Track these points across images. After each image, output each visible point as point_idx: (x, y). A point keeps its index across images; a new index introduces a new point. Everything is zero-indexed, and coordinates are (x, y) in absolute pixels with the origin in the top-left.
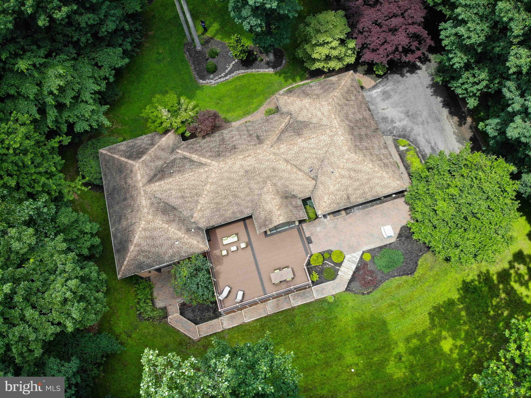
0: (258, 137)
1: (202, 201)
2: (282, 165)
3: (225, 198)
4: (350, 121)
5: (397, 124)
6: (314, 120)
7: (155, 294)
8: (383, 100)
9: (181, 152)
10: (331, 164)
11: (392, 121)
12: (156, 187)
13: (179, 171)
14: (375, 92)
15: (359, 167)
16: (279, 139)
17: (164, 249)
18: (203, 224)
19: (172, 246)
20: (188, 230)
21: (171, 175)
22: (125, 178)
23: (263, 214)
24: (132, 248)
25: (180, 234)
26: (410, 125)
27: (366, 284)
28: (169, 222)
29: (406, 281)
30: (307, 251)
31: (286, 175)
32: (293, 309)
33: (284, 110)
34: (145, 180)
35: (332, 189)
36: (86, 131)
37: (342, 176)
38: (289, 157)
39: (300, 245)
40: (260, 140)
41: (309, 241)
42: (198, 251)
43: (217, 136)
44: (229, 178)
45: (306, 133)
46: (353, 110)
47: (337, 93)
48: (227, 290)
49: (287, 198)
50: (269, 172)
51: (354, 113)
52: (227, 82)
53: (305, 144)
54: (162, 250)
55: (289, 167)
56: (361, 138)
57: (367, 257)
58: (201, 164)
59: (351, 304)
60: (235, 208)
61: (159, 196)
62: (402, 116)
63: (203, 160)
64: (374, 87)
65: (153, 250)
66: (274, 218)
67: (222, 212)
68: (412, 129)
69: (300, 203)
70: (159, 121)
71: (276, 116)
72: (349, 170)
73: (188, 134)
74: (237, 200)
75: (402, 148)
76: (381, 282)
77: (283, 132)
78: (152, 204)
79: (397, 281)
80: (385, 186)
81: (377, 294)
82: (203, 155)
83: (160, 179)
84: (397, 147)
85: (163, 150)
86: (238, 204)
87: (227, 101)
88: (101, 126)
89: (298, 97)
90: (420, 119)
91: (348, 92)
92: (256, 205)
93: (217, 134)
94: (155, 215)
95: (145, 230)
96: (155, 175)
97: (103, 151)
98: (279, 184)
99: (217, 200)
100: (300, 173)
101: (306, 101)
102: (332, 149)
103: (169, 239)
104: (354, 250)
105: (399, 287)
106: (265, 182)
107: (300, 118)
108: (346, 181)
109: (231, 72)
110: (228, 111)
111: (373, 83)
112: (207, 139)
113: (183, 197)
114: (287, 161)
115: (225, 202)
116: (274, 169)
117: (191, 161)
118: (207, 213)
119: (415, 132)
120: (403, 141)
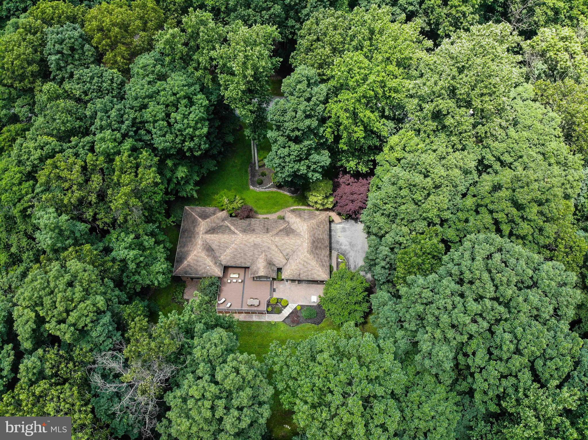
0: (267, 229)
1: (228, 251)
2: (273, 247)
3: (240, 253)
4: (315, 238)
5: (343, 247)
6: (298, 231)
7: (185, 291)
8: (341, 232)
9: (227, 223)
10: (297, 255)
11: (341, 245)
12: (208, 236)
13: (222, 233)
14: (339, 226)
15: (309, 261)
16: (277, 234)
17: (201, 268)
18: (224, 263)
19: (205, 268)
20: (216, 263)
21: (217, 233)
22: (194, 227)
23: (255, 268)
24: (185, 262)
25: (211, 264)
26: (350, 250)
27: (293, 322)
28: (208, 256)
29: (313, 327)
30: (271, 295)
31: (273, 253)
32: (253, 322)
33: (287, 219)
34: (204, 232)
35: (293, 267)
36: (184, 197)
37: (300, 263)
38: (279, 244)
39: (269, 290)
40: (267, 231)
41: (274, 290)
42: (217, 275)
43: (247, 221)
44: (245, 244)
45: (291, 236)
46: (318, 232)
47: (314, 221)
48: (223, 300)
49: (270, 264)
50: (266, 248)
51: (319, 234)
52: (266, 192)
53: (288, 241)
54: (199, 269)
55: (276, 249)
56: (316, 248)
57: (299, 308)
58: (234, 233)
59: (282, 329)
60: (243, 260)
61: (208, 241)
62: (347, 243)
63: (236, 231)
64: (340, 223)
65: (195, 267)
66: (260, 272)
67: (235, 260)
68: (349, 252)
69: (276, 269)
70: (221, 204)
71: (281, 221)
72: (305, 261)
73: (233, 215)
74: (245, 257)
75: (339, 260)
76: (301, 323)
77: (281, 231)
78: (203, 244)
79: (309, 325)
80: (319, 276)
81: (296, 328)
82: (236, 229)
83: (213, 233)
84: (337, 258)
85: (218, 219)
86: (245, 259)
87: (262, 202)
88: (192, 196)
89: (295, 216)
90: (355, 249)
91: (321, 222)
92: (253, 262)
93: (248, 220)
94: (203, 250)
95: (195, 255)
96: (210, 231)
97: (187, 208)
98: (269, 256)
99: (235, 253)
100: (281, 254)
101: (298, 220)
102: (300, 248)
103: (205, 264)
104: (294, 302)
105: (309, 328)
106: (262, 253)
107: (292, 227)
108: (301, 266)
109: (269, 187)
110: (260, 208)
111: (340, 221)
112: (243, 221)
113: (219, 246)
114: (277, 246)
115: (239, 255)
116: (269, 248)
117: (230, 229)
118: (228, 258)
119: (350, 254)
120: (342, 257)
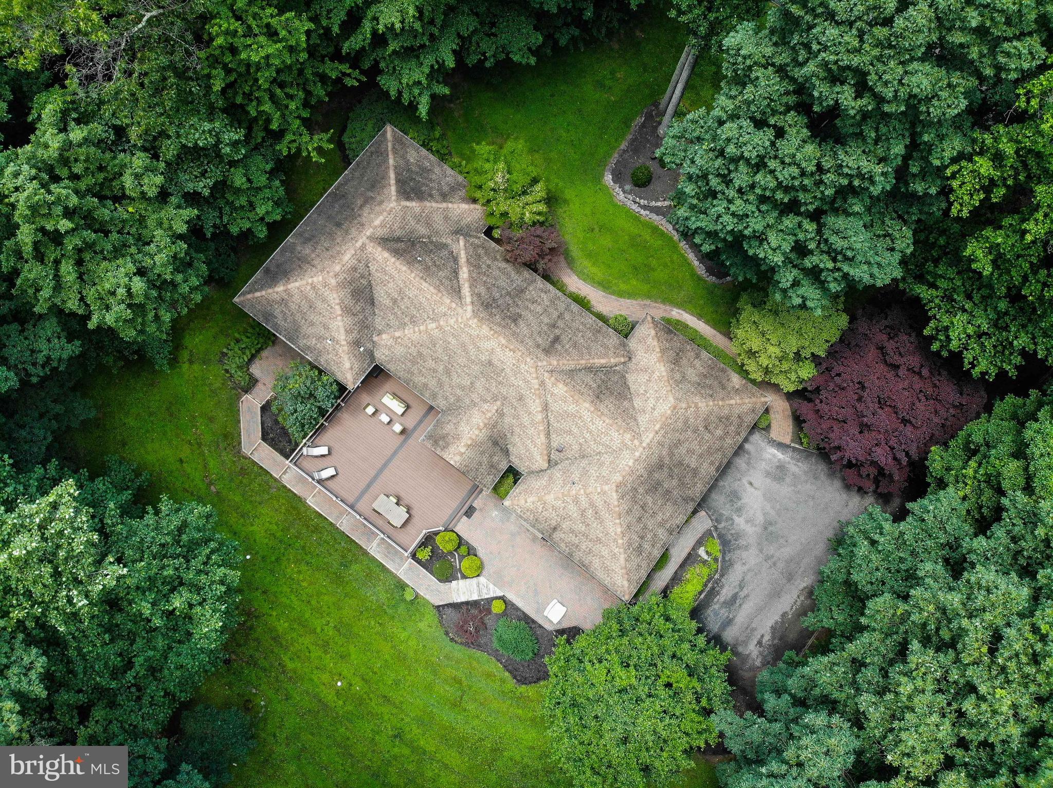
0: (557, 339)
1: (410, 333)
2: (535, 406)
3: (436, 360)
4: (671, 454)
5: (740, 522)
6: (637, 403)
7: (265, 353)
8: (768, 474)
9: (460, 247)
10: (585, 472)
11: (739, 510)
12: (381, 257)
13: (427, 269)
14: (773, 454)
15: (604, 514)
16: (572, 373)
17: (310, 331)
18: (381, 356)
19: (321, 338)
20: (357, 343)
21: (412, 262)
22: (366, 202)
23: (449, 428)
24: (280, 288)
25: (342, 337)
26: (752, 540)
27: (462, 629)
28: (347, 310)
29: (503, 681)
30: (454, 517)
31: (526, 420)
32: (365, 553)
33: (632, 343)
34: (380, 232)
35: (550, 498)
36: (387, 94)
37: (576, 501)
38: (555, 407)
39: (455, 504)
40: (552, 347)
41: (470, 512)
42: (340, 378)
43: (521, 277)
44: (463, 346)
45: (609, 404)
46: (695, 446)
47: (704, 405)
48: (323, 450)
49: (496, 443)
50: (512, 393)
51: (690, 452)
52: (636, 218)
53: (587, 415)
54: (306, 329)
55: (539, 417)
56: (654, 487)
57: (498, 607)
58: (456, 292)
59: (422, 625)
60: (432, 383)
61: (373, 268)
62: (760, 519)
63: (466, 290)
64: (781, 446)
65: (298, 317)
66: (452, 449)
67: (415, 369)
68: (746, 548)
69: (504, 466)
70: (481, 180)
71: (613, 339)
72: (592, 505)
73: (496, 233)
74: (444, 378)
75: (702, 552)
76: (479, 647)
77: (589, 369)
78: (355, 269)
79: (496, 668)
80: (606, 569)
81: (459, 652)
82: (473, 283)
83: (397, 253)
84: (699, 543)
85: (446, 218)
86: (441, 384)
87: (606, 241)
88: (413, 107)
89: (663, 351)
90: (771, 550)
91: (725, 420)
92: (456, 408)
93: (527, 274)
94: (341, 285)
95: (314, 287)
96: (399, 240)
97: (389, 130)
98: (507, 420)
99: (425, 351)
100: (542, 437)
101: (661, 369)
102: (607, 459)
103: (326, 327)
104: (498, 581)
105: (489, 675)
106: (495, 398)
107: (631, 378)
108: (573, 510)
109: (657, 211)
110: (590, 255)
111: (787, 440)
112: (509, 268)
113: (395, 301)
114: (546, 408)
115: (431, 364)
116: (521, 398)
117: (456, 273)
118: (399, 351)
119: (744, 554)
120: (715, 547)
